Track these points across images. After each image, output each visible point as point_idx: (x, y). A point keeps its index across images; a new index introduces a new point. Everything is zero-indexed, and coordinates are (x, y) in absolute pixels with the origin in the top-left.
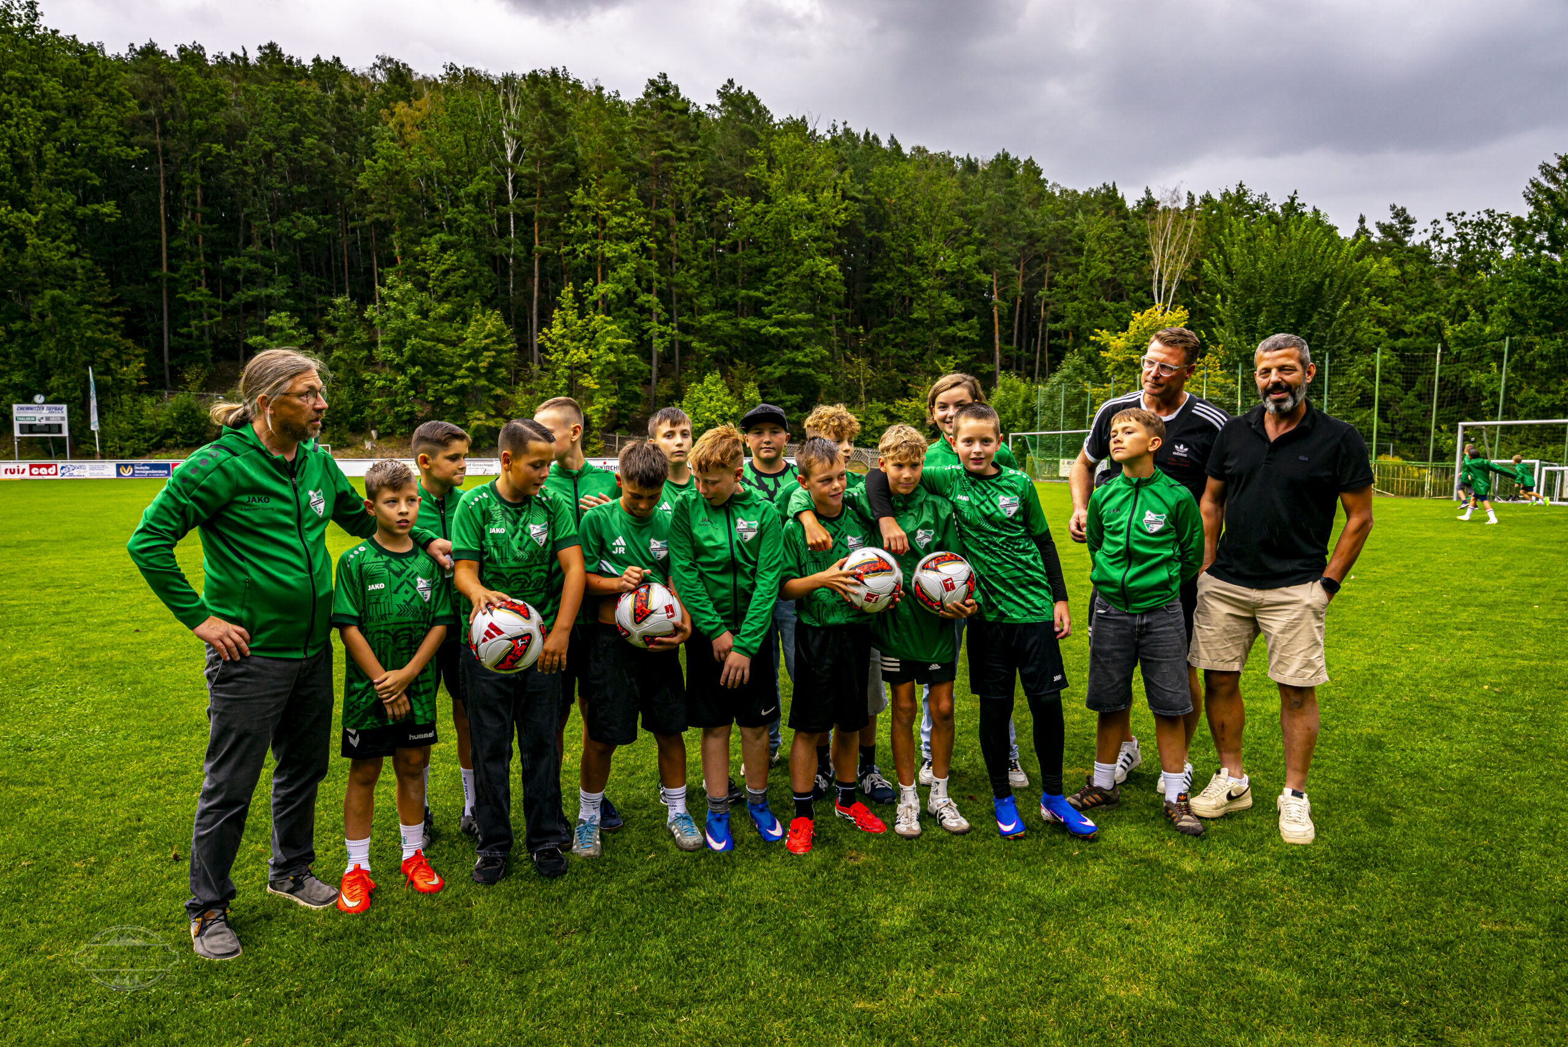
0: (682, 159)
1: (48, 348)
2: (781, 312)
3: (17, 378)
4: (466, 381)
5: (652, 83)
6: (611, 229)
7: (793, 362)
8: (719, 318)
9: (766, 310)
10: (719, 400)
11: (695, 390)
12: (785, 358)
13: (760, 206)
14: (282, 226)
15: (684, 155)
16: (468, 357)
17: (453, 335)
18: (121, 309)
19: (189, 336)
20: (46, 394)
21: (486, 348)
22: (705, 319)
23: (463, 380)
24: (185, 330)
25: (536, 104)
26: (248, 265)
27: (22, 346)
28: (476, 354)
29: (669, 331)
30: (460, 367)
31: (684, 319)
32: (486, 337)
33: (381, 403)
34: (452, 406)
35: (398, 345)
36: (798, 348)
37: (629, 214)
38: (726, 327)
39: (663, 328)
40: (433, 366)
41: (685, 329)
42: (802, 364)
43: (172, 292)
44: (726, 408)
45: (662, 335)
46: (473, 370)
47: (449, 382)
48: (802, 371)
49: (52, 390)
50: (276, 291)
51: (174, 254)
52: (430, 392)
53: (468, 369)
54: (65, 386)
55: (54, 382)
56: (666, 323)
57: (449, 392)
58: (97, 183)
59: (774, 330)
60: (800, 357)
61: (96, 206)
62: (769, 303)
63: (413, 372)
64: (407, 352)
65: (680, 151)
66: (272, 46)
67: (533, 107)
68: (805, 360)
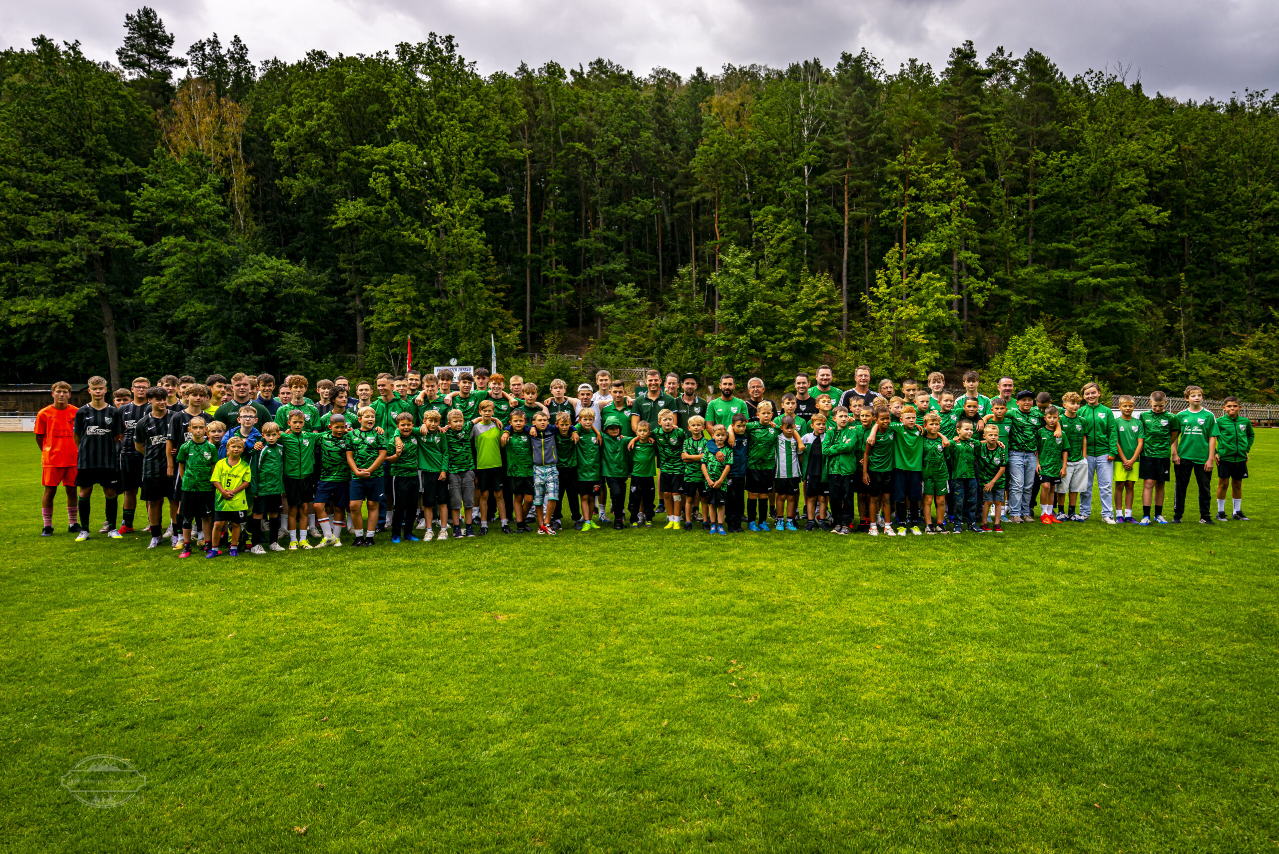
0: (988, 120)
1: (459, 321)
2: (1101, 263)
3: (437, 345)
4: (802, 339)
5: (959, 51)
6: (928, 191)
7: (1112, 312)
8: (1036, 271)
9: (1081, 261)
10: (1045, 352)
11: (1018, 342)
12: (1105, 308)
13: (1075, 158)
14: (623, 210)
15: (991, 116)
16: (802, 318)
17: (786, 298)
18: (503, 286)
19: (548, 308)
20: (457, 356)
21: (819, 308)
22: (1022, 273)
23: (798, 337)
24: (546, 303)
25: (851, 81)
26: (595, 244)
27: (440, 319)
28: (809, 313)
29: (989, 286)
30: (795, 327)
31: (1000, 274)
32: (818, 298)
33: (718, 361)
34: (786, 362)
35: (740, 306)
36: (1118, 298)
37: (947, 175)
38: (1042, 279)
39: (982, 284)
40: (770, 324)
41: (1003, 284)
42: (1125, 314)
43: (536, 271)
44: (1054, 360)
45: (981, 290)
46: (807, 328)
47: (785, 339)
48: (1124, 321)
49: (462, 354)
50: (618, 265)
51: (536, 239)
52: (768, 350)
53: (803, 328)
54: (471, 350)
55: (463, 346)
56: (984, 278)
57: (783, 350)
58: (497, 180)
59: (1093, 281)
60: (1122, 307)
61: (497, 200)
62: (1083, 254)
63: (755, 331)
64: (748, 313)
65: (986, 113)
66: (599, 62)
67: (848, 85)
68: (1129, 310)
